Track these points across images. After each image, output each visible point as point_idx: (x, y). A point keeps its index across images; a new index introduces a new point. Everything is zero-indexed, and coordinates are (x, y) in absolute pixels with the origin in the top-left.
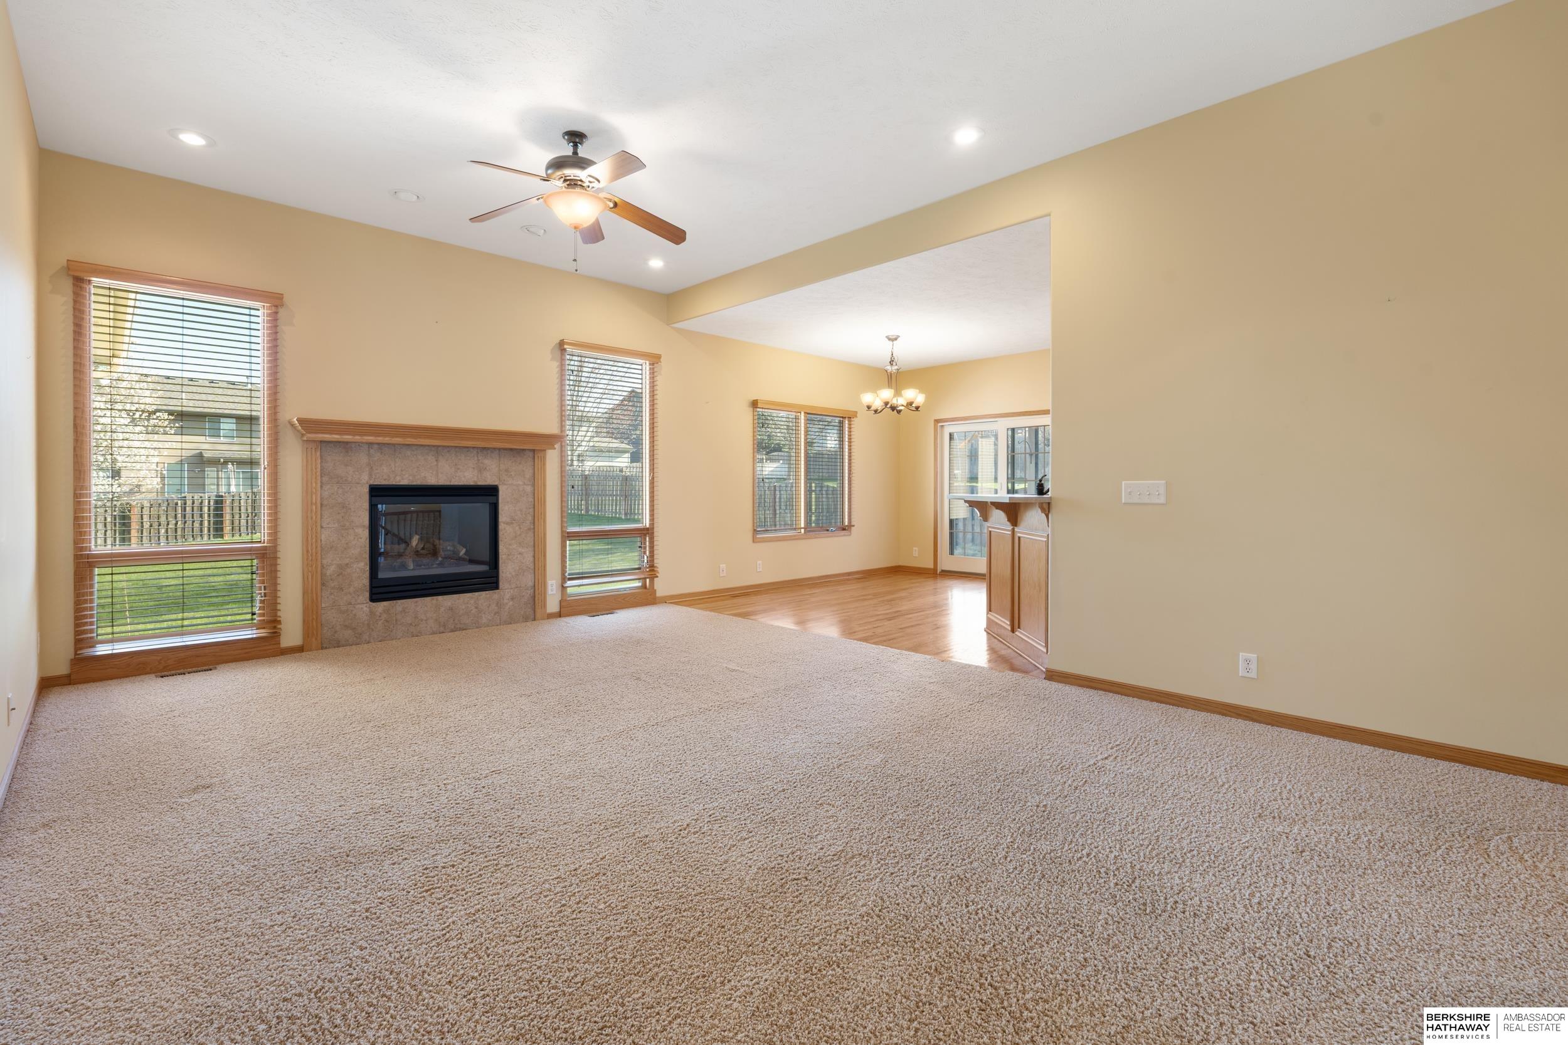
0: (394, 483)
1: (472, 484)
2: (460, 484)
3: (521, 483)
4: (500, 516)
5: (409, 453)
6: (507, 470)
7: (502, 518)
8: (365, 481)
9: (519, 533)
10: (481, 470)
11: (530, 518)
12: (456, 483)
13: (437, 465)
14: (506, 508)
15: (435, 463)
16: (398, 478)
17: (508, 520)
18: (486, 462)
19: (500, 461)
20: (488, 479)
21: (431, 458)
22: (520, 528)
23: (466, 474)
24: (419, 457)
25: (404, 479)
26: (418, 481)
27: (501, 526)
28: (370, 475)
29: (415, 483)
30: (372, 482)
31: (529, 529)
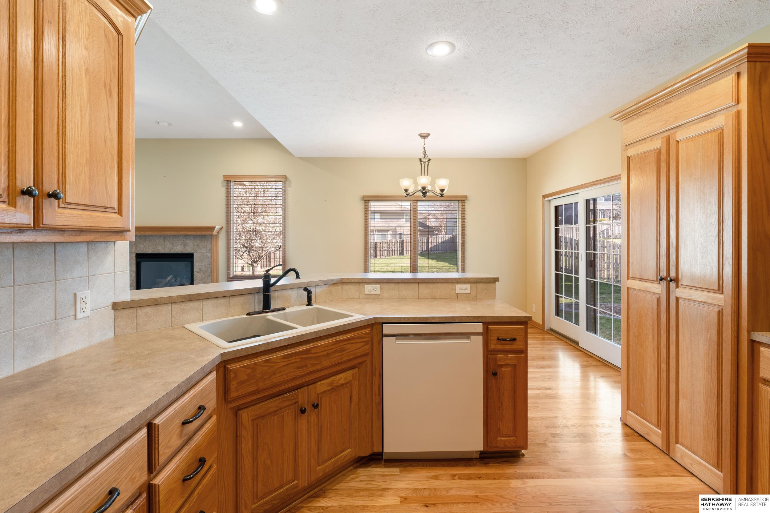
0: (146, 252)
1: (180, 252)
2: (175, 252)
3: (205, 252)
4: (194, 269)
5: (152, 238)
6: (198, 245)
7: (196, 269)
8: (133, 251)
9: (203, 277)
10: (185, 245)
11: (210, 270)
12: (173, 252)
13: (164, 244)
14: (197, 264)
15: (163, 243)
16: (147, 250)
17: (198, 270)
18: (187, 241)
19: (194, 241)
20: (188, 250)
21: (162, 241)
22: (204, 275)
23: (178, 248)
24: (156, 240)
25: (150, 251)
26: (155, 251)
27: (195, 273)
28: (136, 249)
29: (154, 252)
30: (136, 252)
31: (209, 275)
